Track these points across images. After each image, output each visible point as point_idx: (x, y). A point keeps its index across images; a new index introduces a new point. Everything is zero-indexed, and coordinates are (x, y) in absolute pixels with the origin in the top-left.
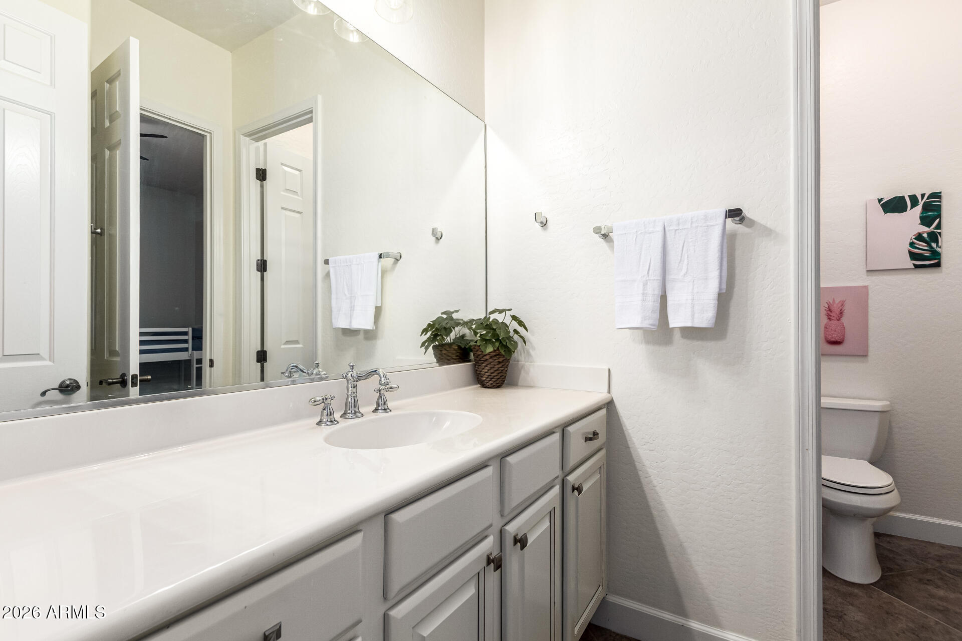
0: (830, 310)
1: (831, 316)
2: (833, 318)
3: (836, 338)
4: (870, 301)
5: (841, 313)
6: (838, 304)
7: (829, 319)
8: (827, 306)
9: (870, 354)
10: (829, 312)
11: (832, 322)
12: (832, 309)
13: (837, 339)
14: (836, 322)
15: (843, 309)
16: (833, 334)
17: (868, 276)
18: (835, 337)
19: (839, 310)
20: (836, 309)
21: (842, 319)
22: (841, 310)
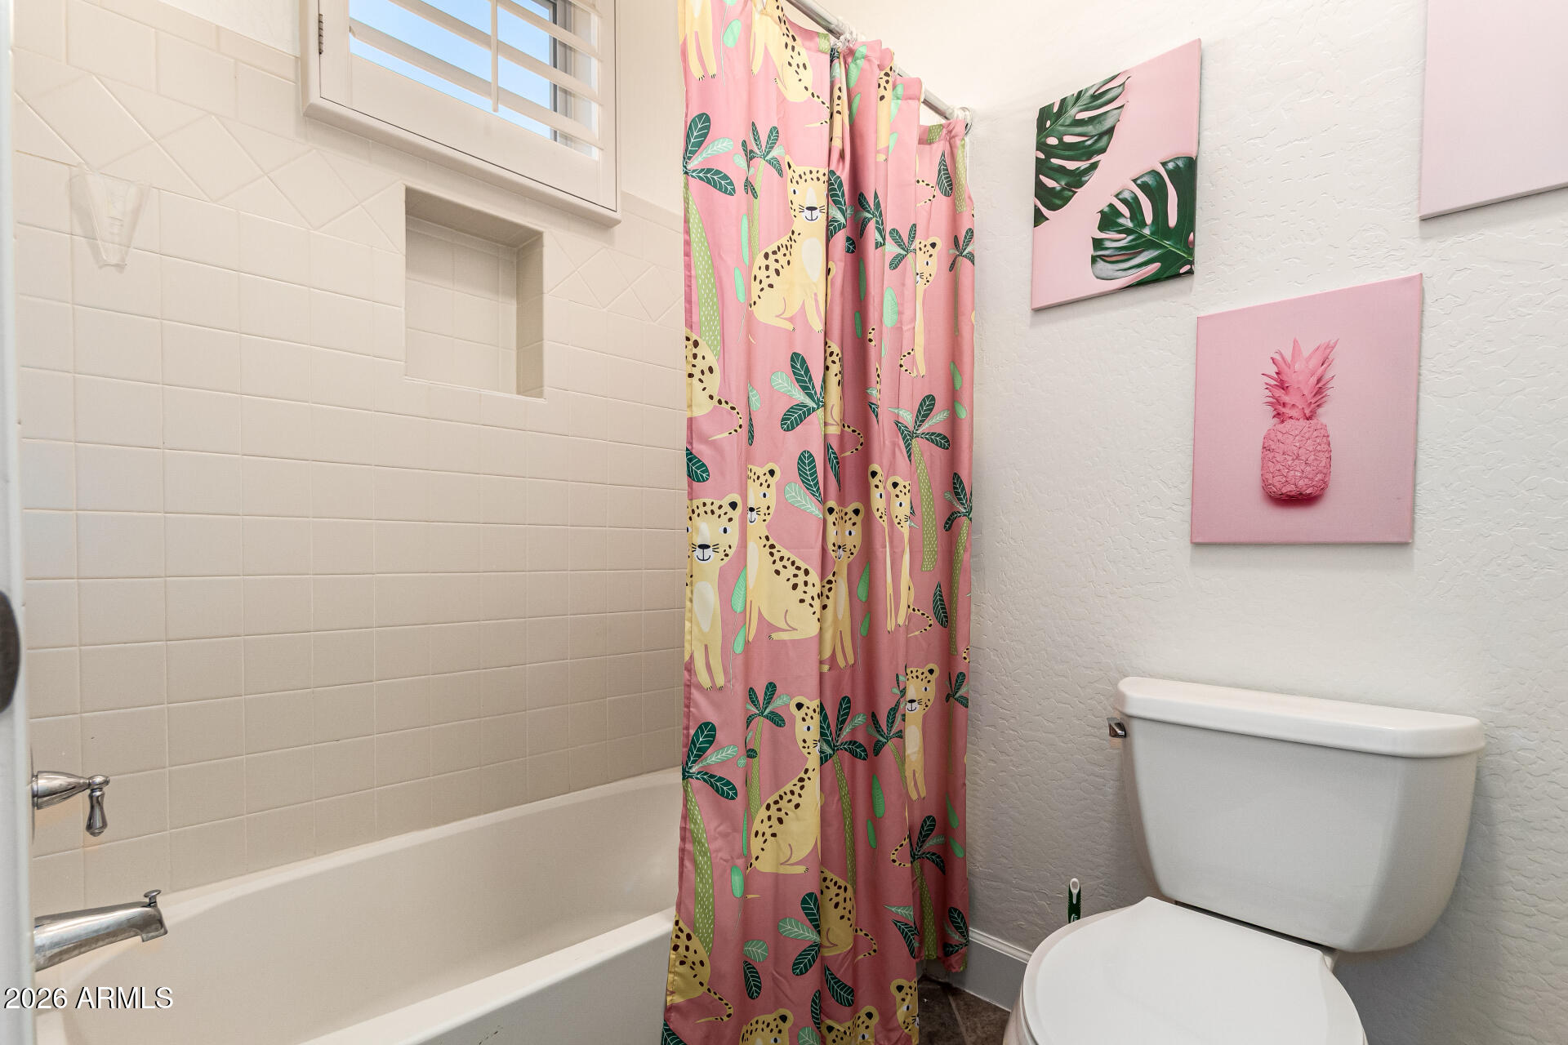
0: (1282, 385)
1: (1284, 405)
2: (1294, 413)
3: (1301, 483)
4: (1428, 336)
5: (1320, 391)
6: (1310, 357)
7: (1278, 415)
8: (1272, 370)
9: (1422, 536)
10: (1279, 393)
11: (1289, 424)
12: (1291, 378)
13: (1305, 486)
14: (1302, 422)
15: (1327, 377)
16: (1289, 468)
17: (1425, 238)
18: (1298, 480)
19: (1314, 379)
20: (1301, 378)
21: (1320, 411)
22: (1319, 381)
